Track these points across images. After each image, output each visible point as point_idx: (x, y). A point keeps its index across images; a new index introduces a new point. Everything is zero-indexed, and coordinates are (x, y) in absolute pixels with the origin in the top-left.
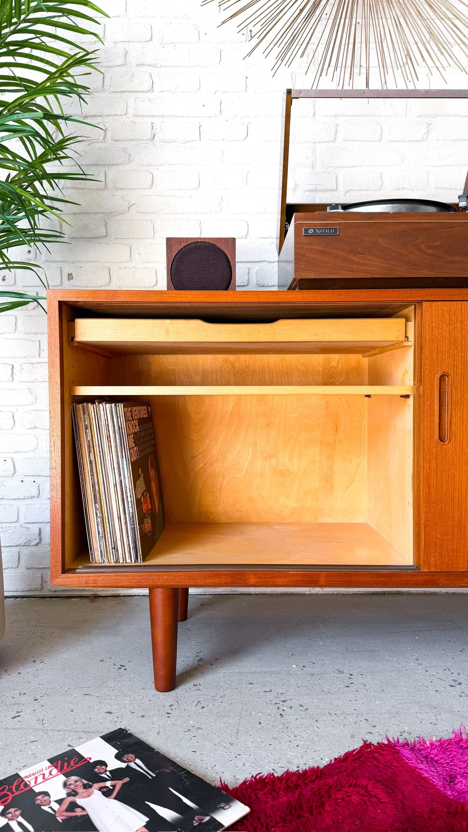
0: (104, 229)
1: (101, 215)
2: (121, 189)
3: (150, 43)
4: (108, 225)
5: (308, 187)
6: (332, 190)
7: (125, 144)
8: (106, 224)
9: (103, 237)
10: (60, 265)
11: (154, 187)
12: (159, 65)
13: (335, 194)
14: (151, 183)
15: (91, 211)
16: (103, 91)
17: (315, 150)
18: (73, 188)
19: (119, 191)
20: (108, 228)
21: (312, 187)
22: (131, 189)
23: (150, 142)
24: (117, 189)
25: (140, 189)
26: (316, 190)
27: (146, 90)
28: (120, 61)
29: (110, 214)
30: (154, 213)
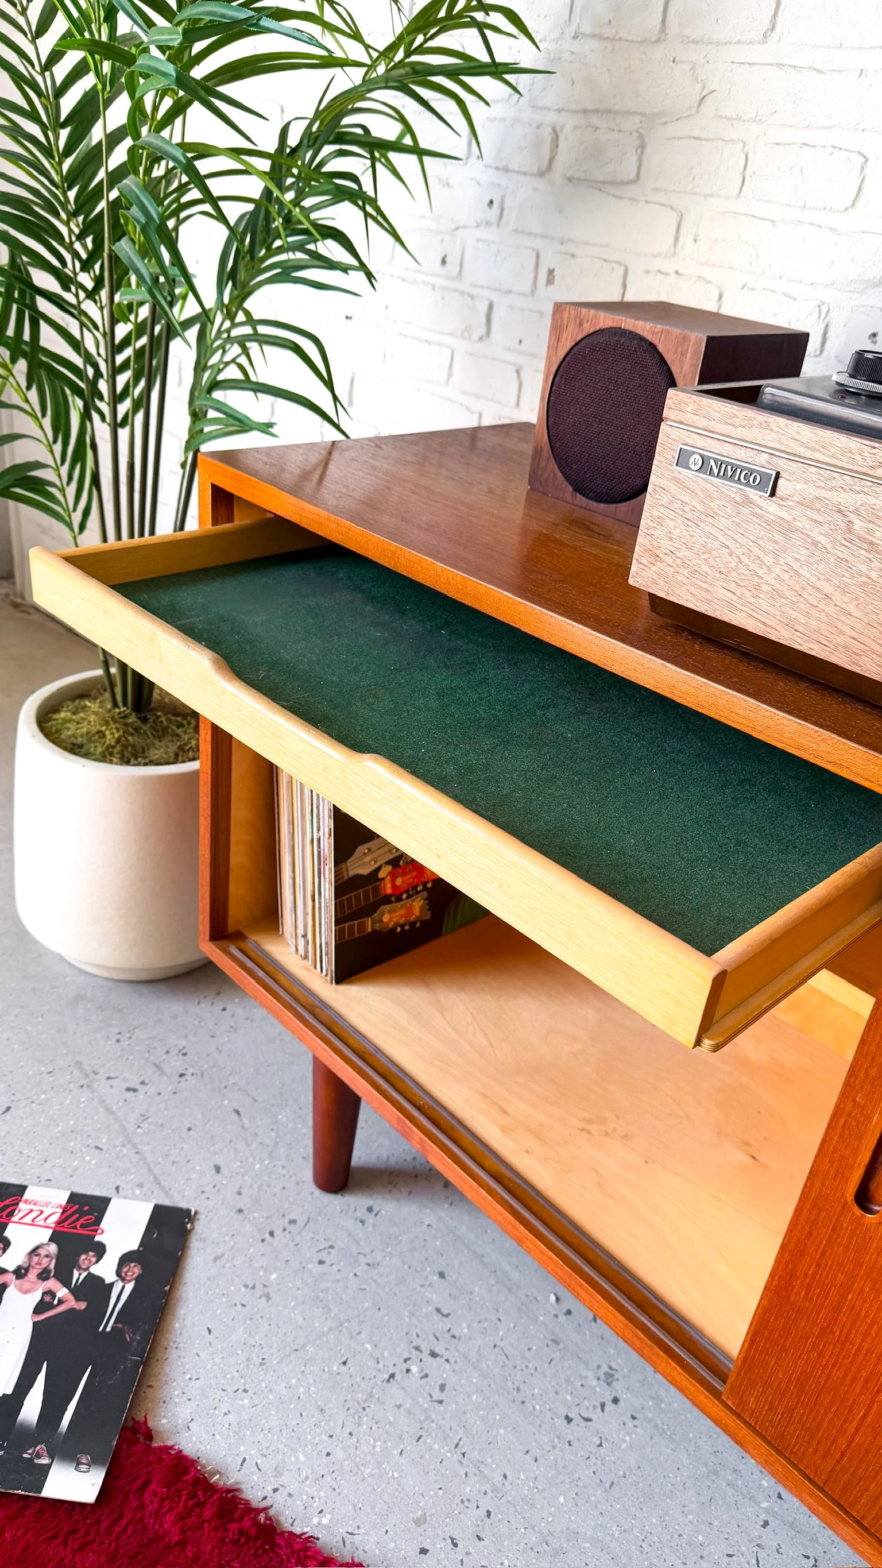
0: (633, 161)
1: (637, 119)
2: (695, 42)
4: (648, 149)
8: (642, 147)
9: (629, 182)
10: (538, 244)
14: (766, 24)
15: (617, 108)
18: (594, 36)
19: (692, 46)
20: (645, 159)
22: (718, 44)
24: (687, 41)
25: (739, 42)
29: (656, 118)
30: (756, 120)
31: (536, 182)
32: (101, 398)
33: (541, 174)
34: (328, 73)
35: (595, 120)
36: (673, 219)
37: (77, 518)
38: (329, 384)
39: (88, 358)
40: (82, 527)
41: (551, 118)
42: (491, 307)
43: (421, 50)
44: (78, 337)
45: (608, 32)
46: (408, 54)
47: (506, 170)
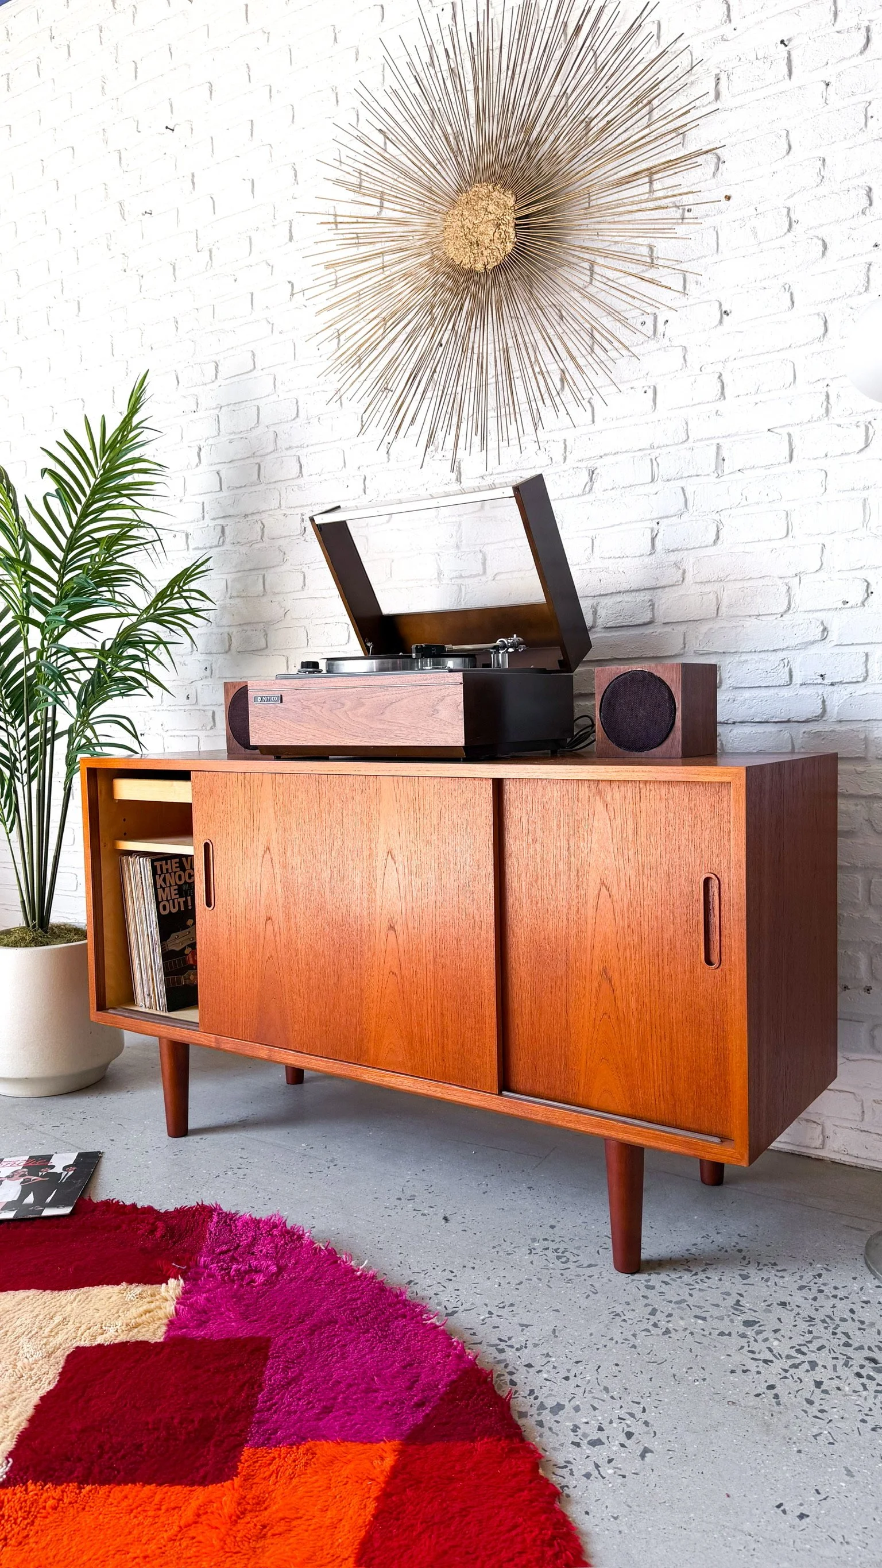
0: (264, 640)
1: (262, 624)
2: (278, 593)
3: (297, 419)
5: (454, 574)
6: (479, 575)
7: (281, 542)
8: (266, 635)
11: (306, 588)
12: (305, 445)
13: (484, 579)
14: (302, 584)
15: (253, 621)
16: (260, 483)
17: (460, 525)
21: (456, 574)
22: (286, 593)
23: (301, 537)
24: (275, 594)
25: (293, 592)
26: (461, 577)
27: (294, 477)
28: (271, 448)
29: (269, 623)
30: (307, 618)
31: (225, 656)
32: (18, 771)
33: (227, 652)
34: (122, 619)
35: (245, 628)
36: (284, 659)
37: (9, 824)
38: (136, 736)
39: (11, 753)
40: (11, 830)
41: (226, 630)
42: (214, 713)
43: (160, 609)
44: (7, 742)
45: (244, 594)
46: (155, 610)
47: (210, 653)
